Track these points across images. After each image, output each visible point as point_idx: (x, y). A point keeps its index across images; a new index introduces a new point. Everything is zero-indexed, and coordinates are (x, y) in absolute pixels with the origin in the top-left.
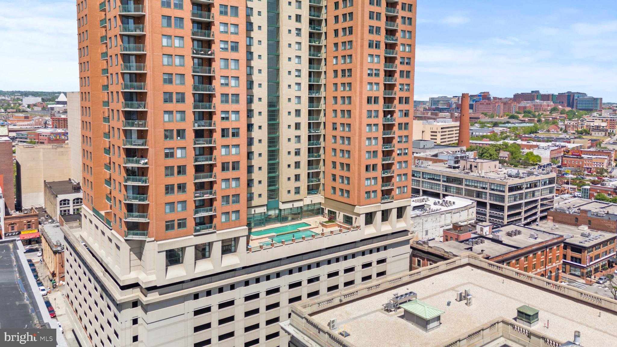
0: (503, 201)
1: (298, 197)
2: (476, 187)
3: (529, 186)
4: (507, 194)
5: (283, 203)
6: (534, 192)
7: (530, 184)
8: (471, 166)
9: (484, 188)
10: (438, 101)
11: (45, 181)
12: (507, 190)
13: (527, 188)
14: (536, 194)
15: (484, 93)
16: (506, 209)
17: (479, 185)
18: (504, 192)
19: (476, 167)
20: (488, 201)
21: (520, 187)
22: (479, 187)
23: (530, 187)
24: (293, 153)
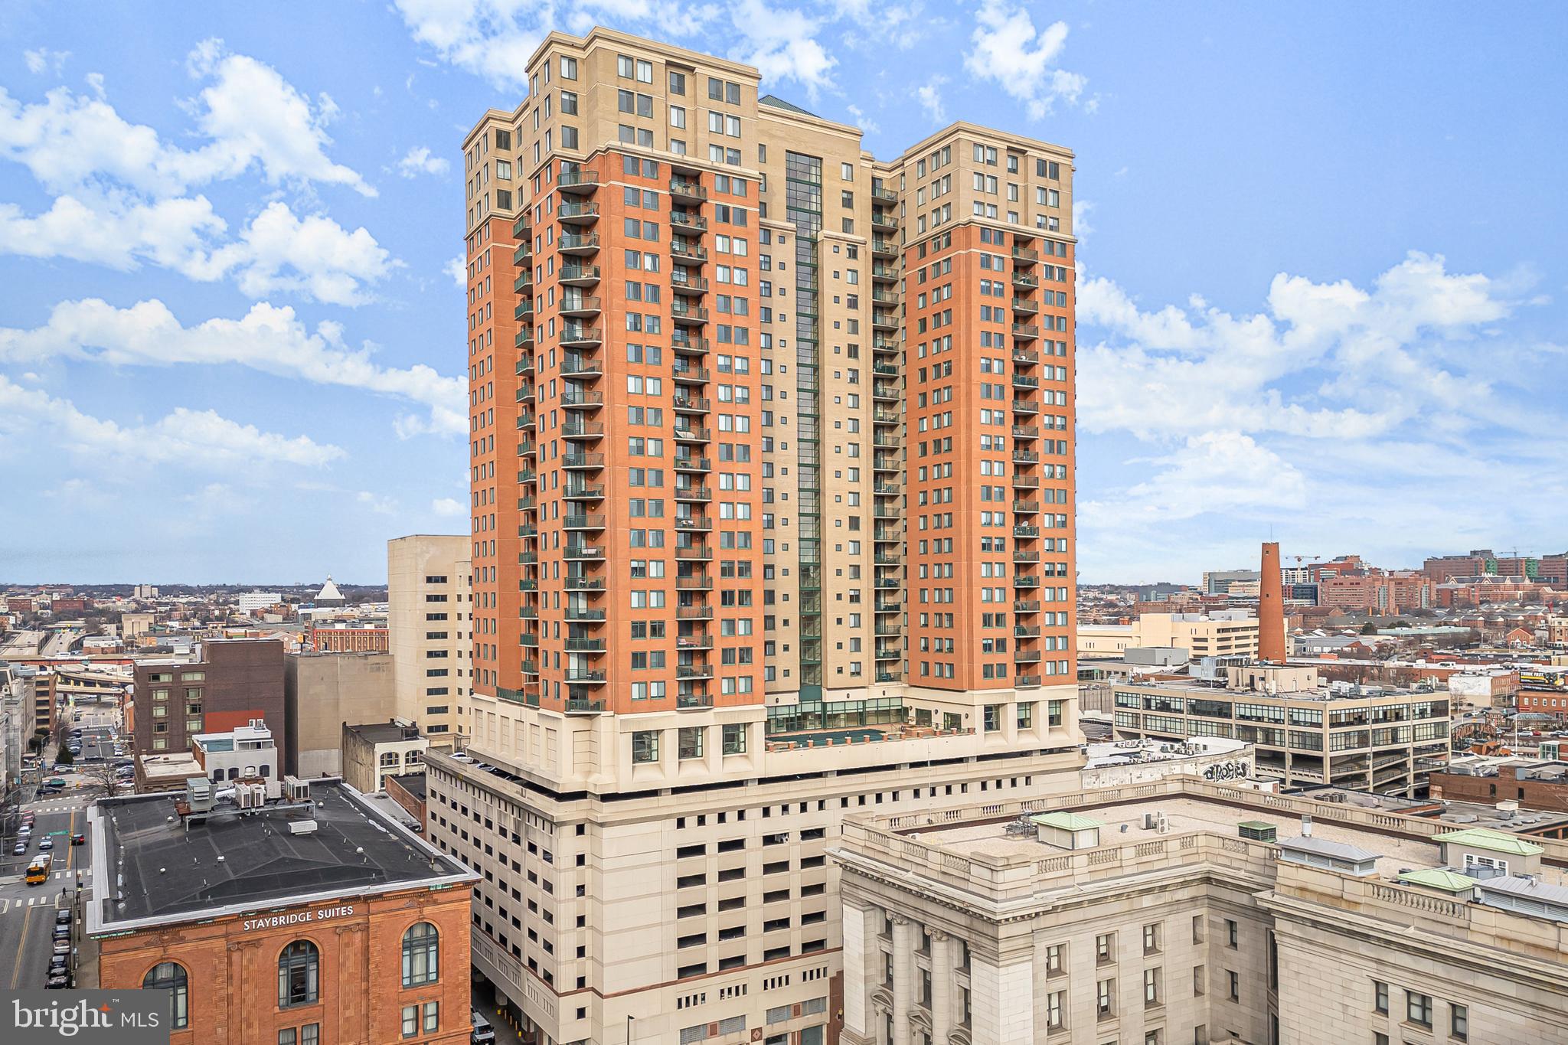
0: (1319, 746)
1: (857, 681)
2: (1259, 719)
3: (1381, 716)
4: (1327, 731)
5: (829, 689)
6: (1395, 730)
7: (1385, 713)
8: (1252, 678)
9: (1276, 721)
10: (1228, 581)
11: (344, 723)
12: (1327, 722)
13: (1376, 721)
14: (1401, 734)
15: (1346, 558)
16: (1327, 763)
17: (1265, 714)
18: (1319, 725)
19: (1263, 679)
20: (1288, 751)
21: (1360, 717)
22: (1266, 720)
23: (1385, 719)
24: (846, 598)
